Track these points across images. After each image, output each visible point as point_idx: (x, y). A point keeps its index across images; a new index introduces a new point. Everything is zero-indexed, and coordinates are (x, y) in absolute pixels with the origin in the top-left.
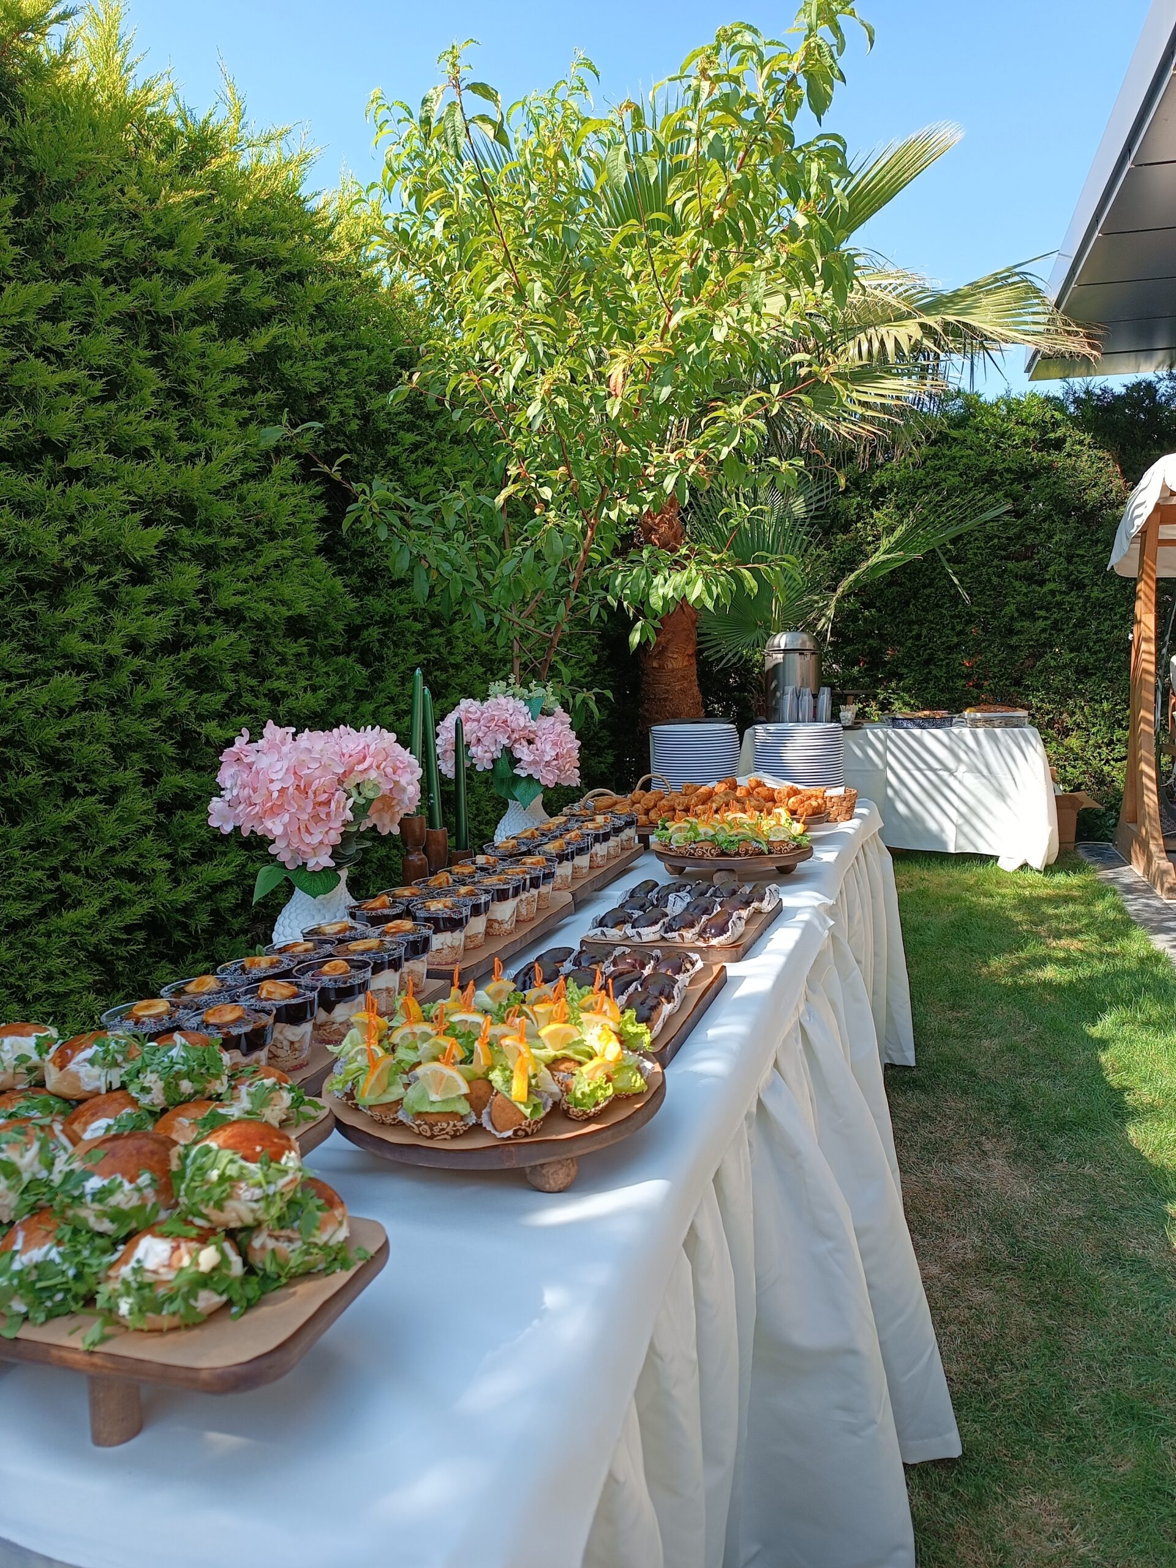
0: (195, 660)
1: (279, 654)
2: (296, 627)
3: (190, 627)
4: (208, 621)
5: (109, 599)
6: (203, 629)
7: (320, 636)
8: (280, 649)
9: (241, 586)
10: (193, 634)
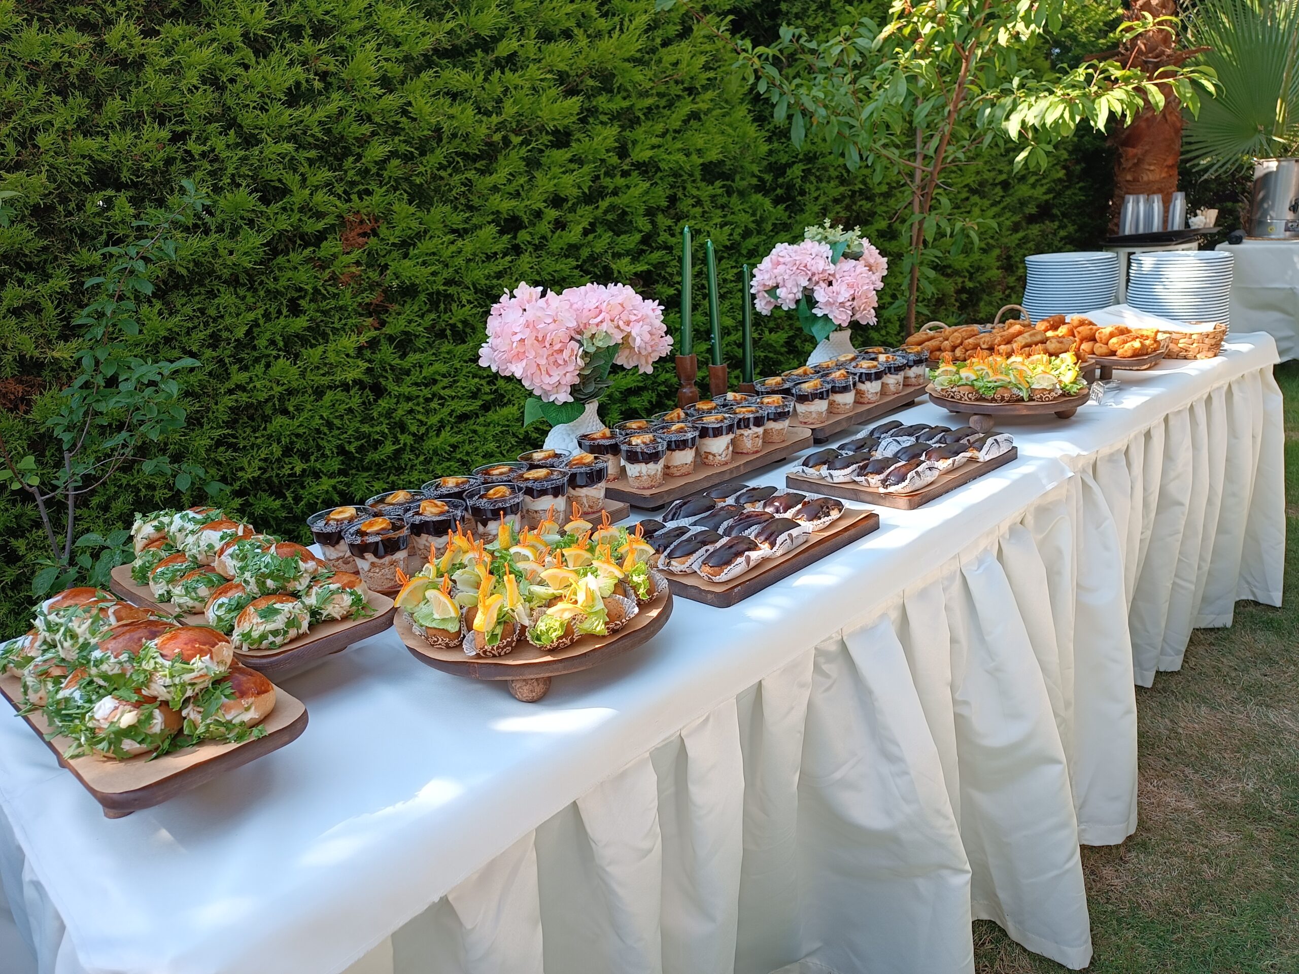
0: (612, 208)
1: (694, 197)
2: (711, 172)
3: (608, 179)
4: (625, 174)
5: (533, 163)
6: (620, 181)
7: (737, 178)
8: (695, 192)
9: (655, 141)
10: (612, 186)
